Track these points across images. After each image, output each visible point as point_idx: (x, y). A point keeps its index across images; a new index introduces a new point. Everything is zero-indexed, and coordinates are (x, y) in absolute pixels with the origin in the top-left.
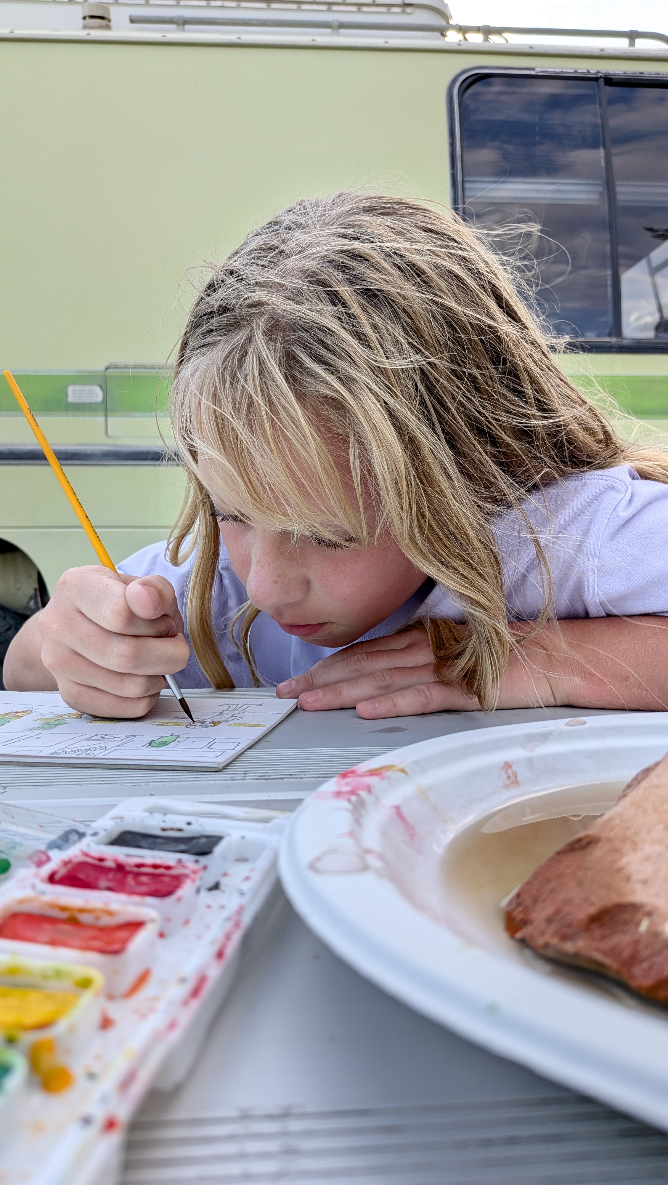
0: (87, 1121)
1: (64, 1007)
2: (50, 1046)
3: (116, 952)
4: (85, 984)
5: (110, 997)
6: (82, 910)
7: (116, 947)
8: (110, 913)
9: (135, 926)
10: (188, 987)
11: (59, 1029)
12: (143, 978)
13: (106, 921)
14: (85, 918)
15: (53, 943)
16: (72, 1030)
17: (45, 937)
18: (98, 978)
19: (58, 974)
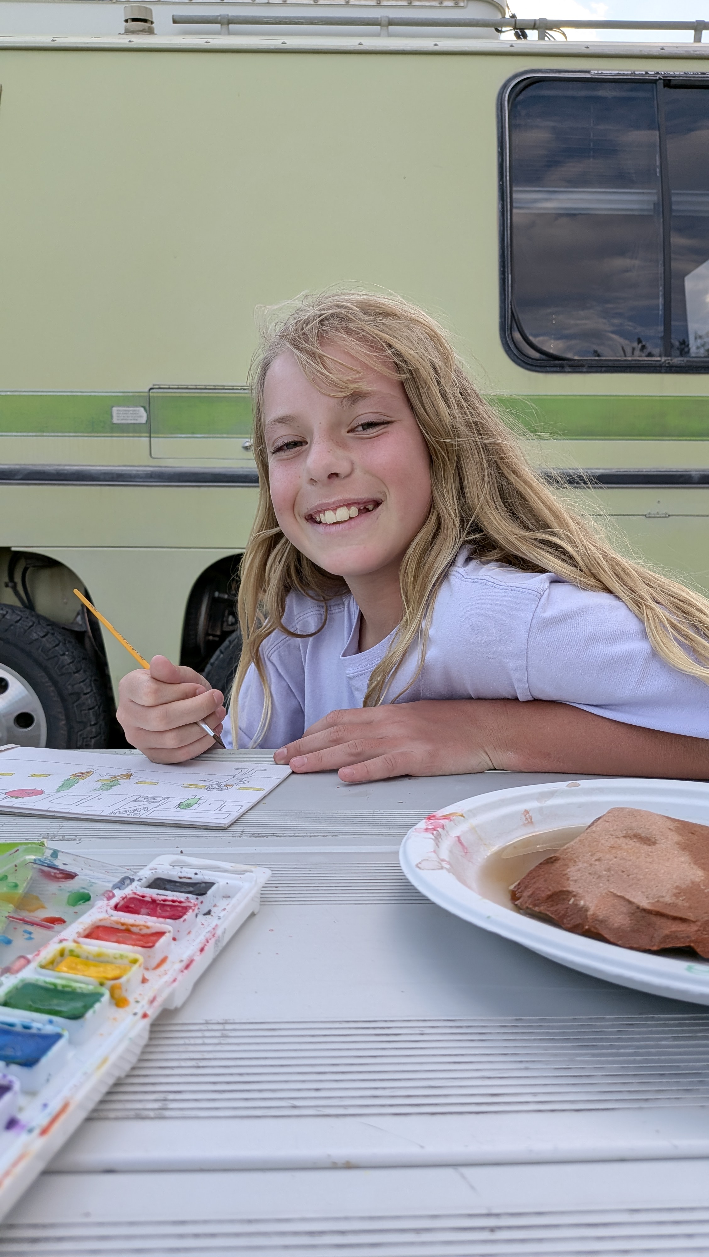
0: (135, 1014)
1: (125, 971)
2: (120, 987)
3: (150, 947)
4: (135, 961)
5: (147, 969)
6: (133, 925)
7: (150, 944)
8: (148, 927)
9: (160, 934)
10: (184, 964)
11: (123, 980)
12: (164, 960)
13: (145, 931)
14: (134, 929)
15: (118, 942)
16: (128, 981)
17: (114, 939)
18: (141, 959)
19: (122, 956)
